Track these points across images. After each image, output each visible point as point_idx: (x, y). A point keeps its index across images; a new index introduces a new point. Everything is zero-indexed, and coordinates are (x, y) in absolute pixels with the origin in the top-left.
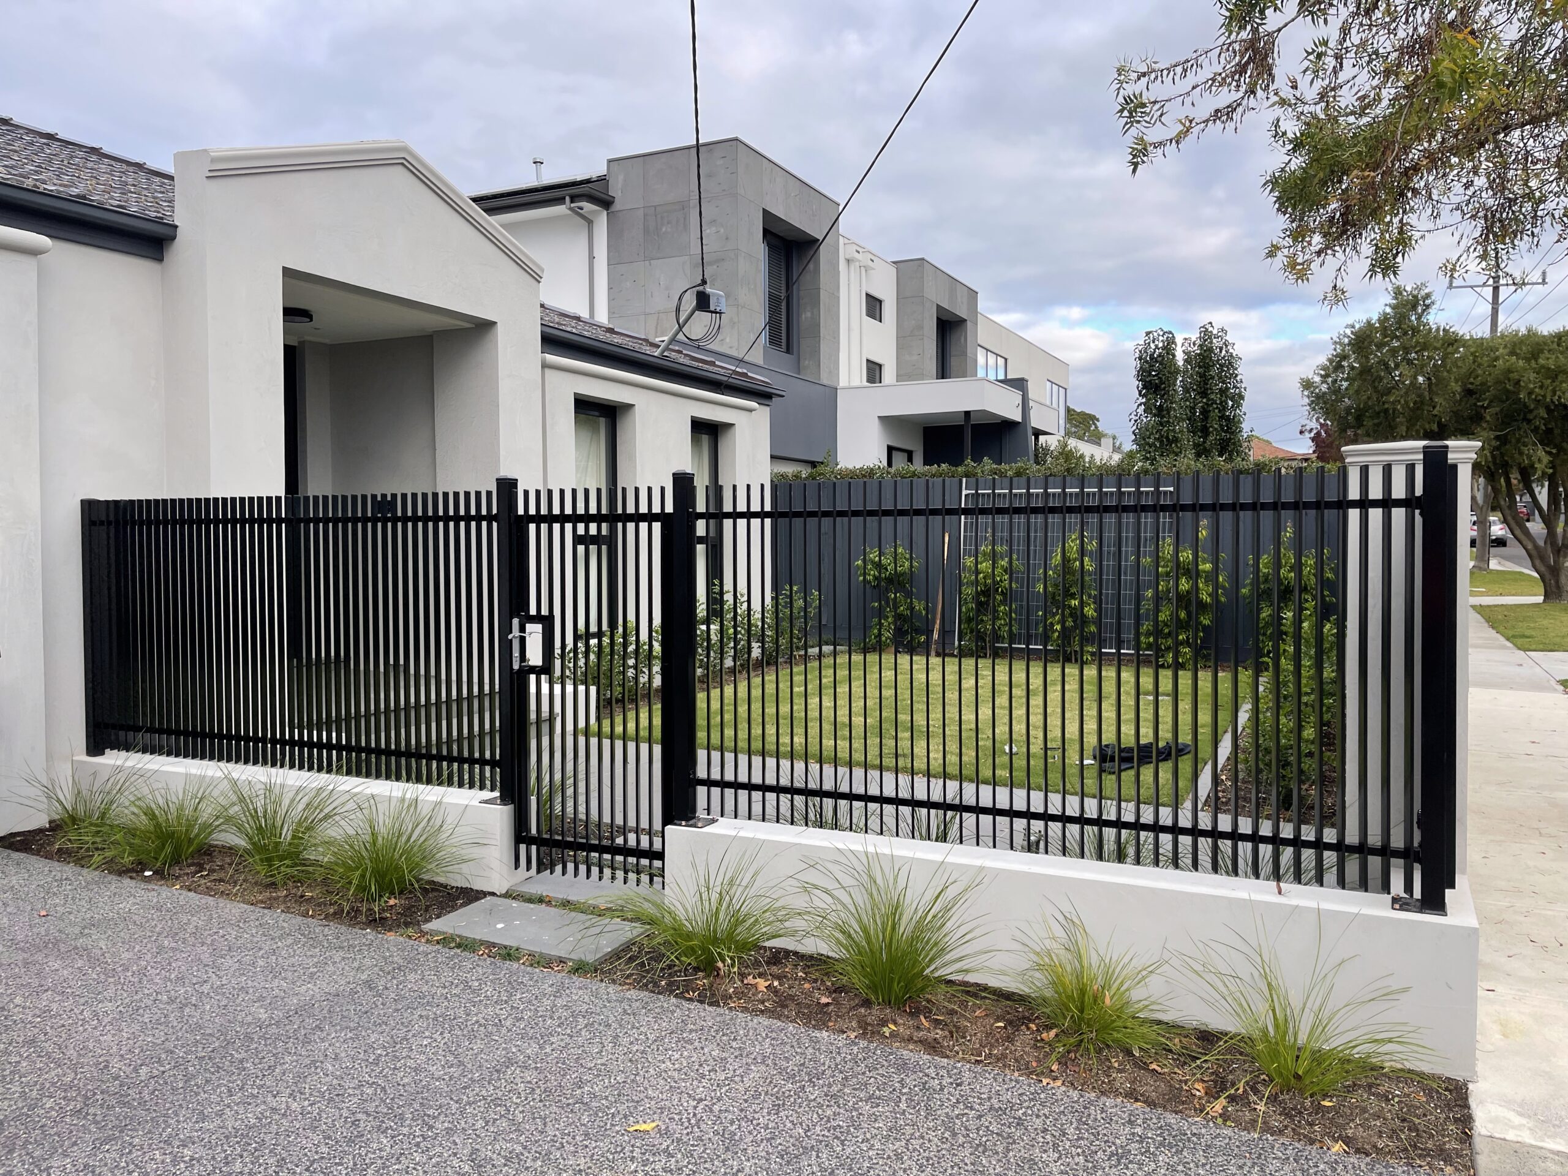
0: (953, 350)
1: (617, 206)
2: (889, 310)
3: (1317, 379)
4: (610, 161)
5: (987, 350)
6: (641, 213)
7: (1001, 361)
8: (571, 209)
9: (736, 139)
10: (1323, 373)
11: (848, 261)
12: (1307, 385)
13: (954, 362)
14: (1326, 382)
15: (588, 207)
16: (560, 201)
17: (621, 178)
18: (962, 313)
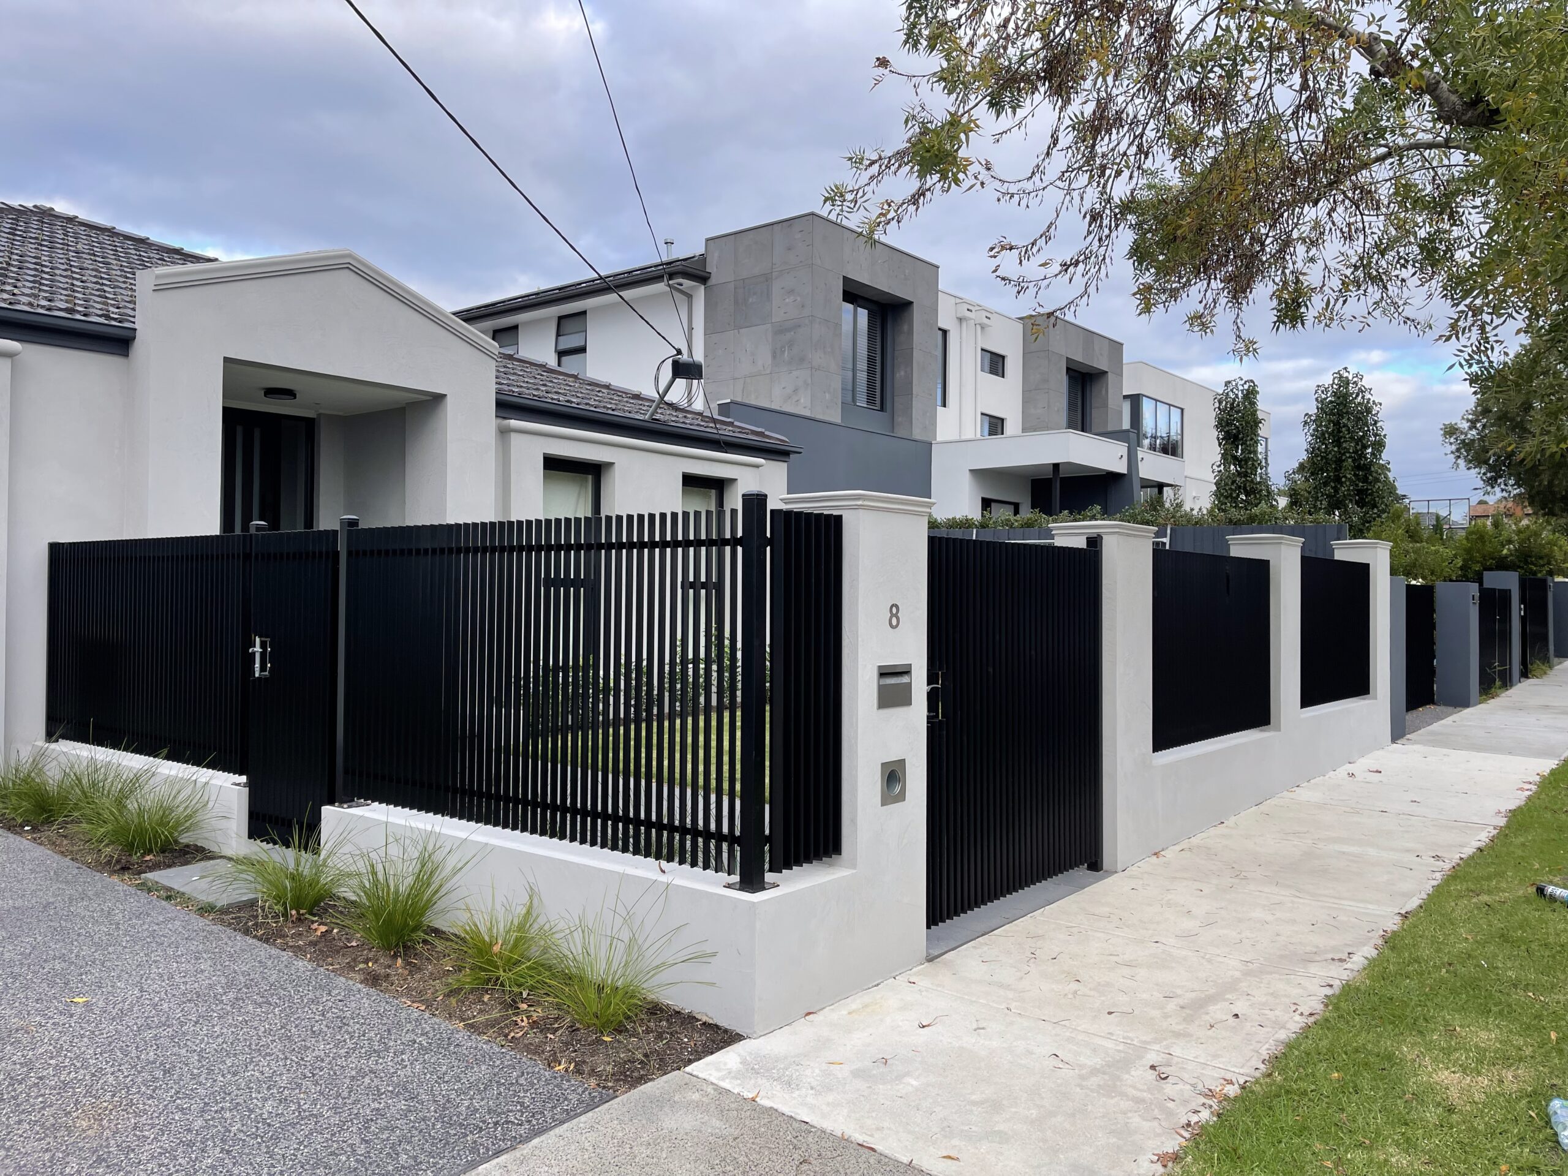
0: (1095, 401)
1: (713, 281)
2: (1014, 366)
3: (1465, 425)
4: (707, 240)
5: (1156, 401)
6: (732, 286)
7: (1176, 414)
8: (669, 285)
9: (813, 214)
10: (1470, 417)
11: (960, 320)
12: (1450, 431)
13: (1095, 415)
14: (1475, 427)
15: (687, 283)
16: (657, 278)
17: (716, 255)
18: (1101, 364)
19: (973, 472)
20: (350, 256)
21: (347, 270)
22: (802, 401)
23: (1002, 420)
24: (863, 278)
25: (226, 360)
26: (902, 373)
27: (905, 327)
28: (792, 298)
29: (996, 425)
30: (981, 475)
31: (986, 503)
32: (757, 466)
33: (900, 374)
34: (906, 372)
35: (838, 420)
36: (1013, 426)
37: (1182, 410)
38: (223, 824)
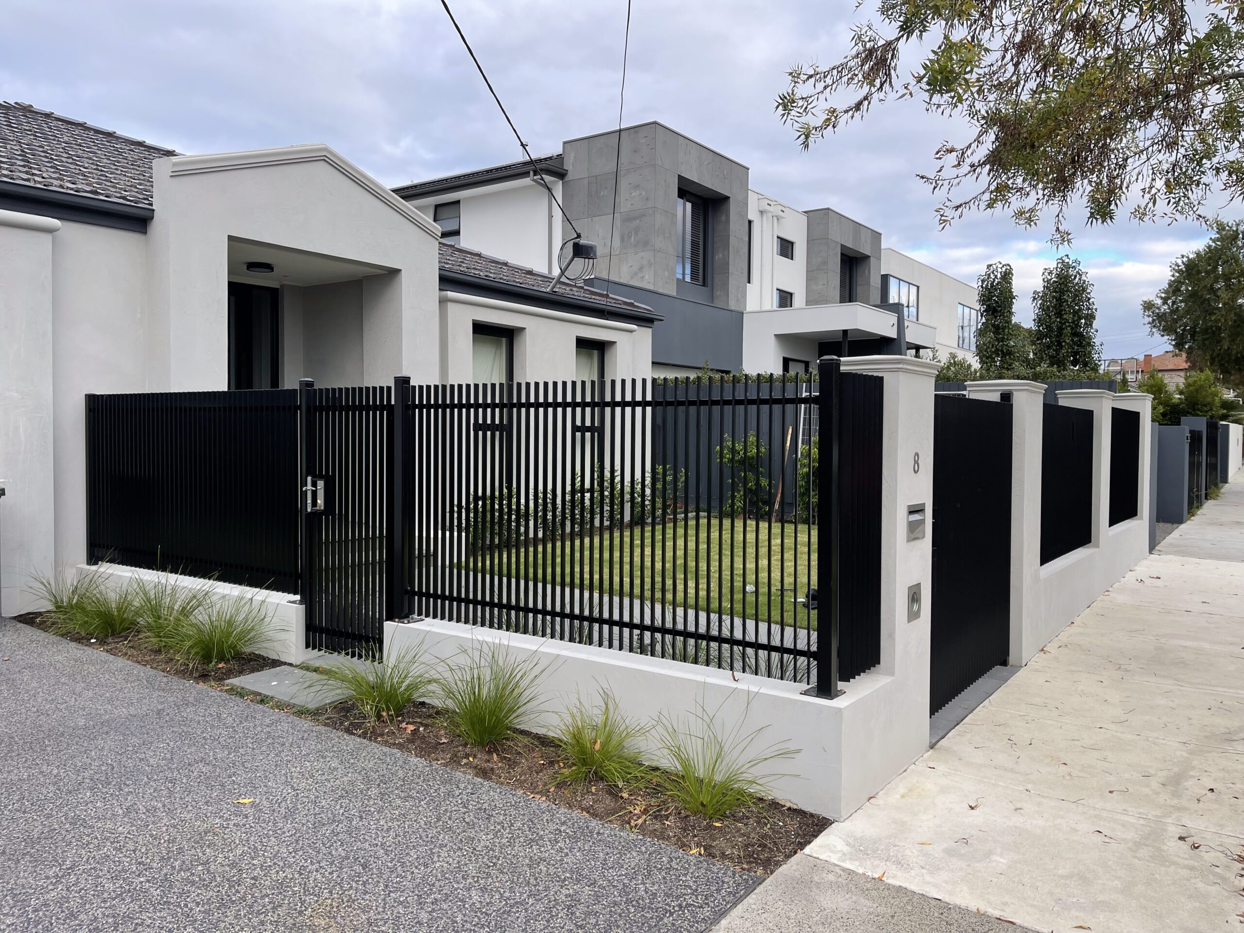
0: (860, 280)
1: (569, 177)
2: (800, 250)
3: (1159, 302)
4: (565, 143)
5: (900, 280)
6: (586, 182)
7: (913, 290)
8: (534, 180)
9: (655, 123)
10: (1163, 295)
11: (762, 212)
12: (1148, 306)
13: (860, 290)
14: (1167, 303)
15: (548, 178)
16: (526, 174)
17: (572, 155)
18: (866, 250)
19: (778, 337)
20: (326, 149)
21: (323, 163)
22: (647, 277)
23: (791, 294)
24: (693, 176)
25: (231, 238)
26: (721, 255)
27: (723, 218)
28: (638, 193)
29: (785, 299)
30: (784, 339)
31: (786, 362)
32: (631, 331)
33: (719, 256)
34: (723, 254)
35: (674, 294)
36: (799, 300)
37: (918, 287)
38: (282, 636)
